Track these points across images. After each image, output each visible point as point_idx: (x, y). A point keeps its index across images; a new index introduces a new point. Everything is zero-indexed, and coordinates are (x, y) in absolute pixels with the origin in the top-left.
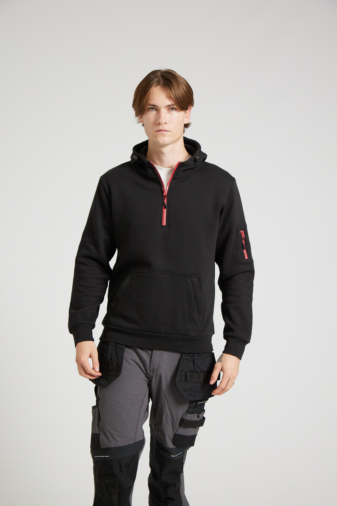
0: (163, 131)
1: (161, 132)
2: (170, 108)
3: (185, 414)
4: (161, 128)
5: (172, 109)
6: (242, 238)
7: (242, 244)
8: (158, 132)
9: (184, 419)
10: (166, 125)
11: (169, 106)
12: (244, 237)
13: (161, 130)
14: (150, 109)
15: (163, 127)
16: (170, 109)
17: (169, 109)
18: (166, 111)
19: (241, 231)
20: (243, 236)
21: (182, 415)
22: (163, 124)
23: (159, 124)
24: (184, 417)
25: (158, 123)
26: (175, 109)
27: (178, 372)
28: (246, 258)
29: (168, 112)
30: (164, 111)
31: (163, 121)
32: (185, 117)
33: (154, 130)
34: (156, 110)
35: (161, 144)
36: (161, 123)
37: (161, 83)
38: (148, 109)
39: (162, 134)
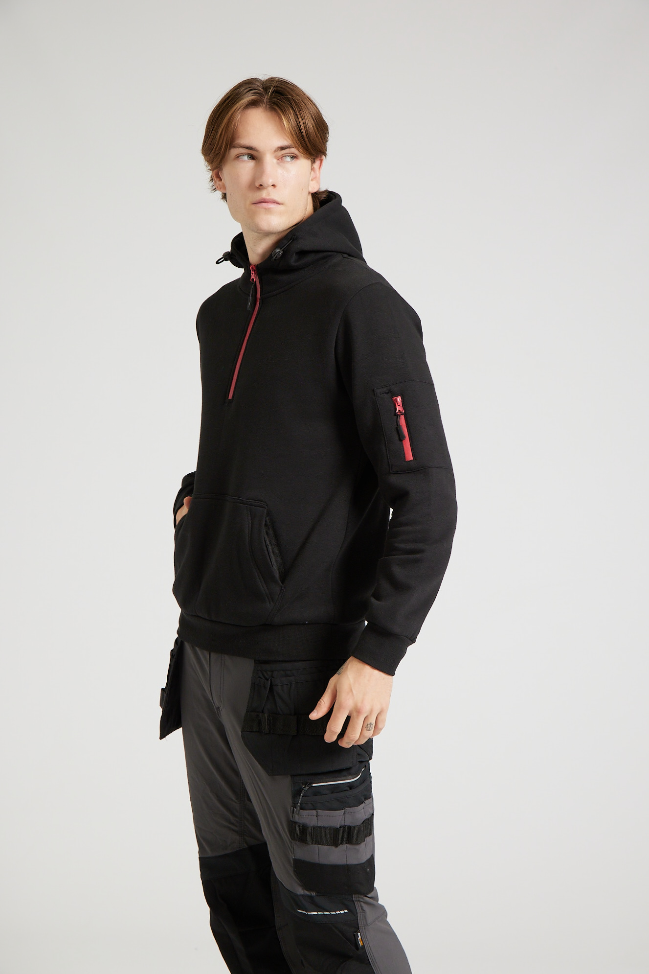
0: (269, 204)
2: (284, 154)
5: (288, 156)
6: (396, 415)
7: (397, 427)
8: (259, 205)
9: (295, 823)
10: (275, 189)
11: (282, 148)
12: (400, 411)
17: (281, 157)
18: (275, 160)
20: (399, 408)
23: (260, 187)
24: (296, 819)
28: (409, 458)
30: (269, 161)
31: (268, 180)
32: (311, 179)
33: (248, 202)
34: (252, 157)
35: (263, 231)
36: (265, 185)
37: (265, 100)
38: (238, 157)
39: (266, 209)
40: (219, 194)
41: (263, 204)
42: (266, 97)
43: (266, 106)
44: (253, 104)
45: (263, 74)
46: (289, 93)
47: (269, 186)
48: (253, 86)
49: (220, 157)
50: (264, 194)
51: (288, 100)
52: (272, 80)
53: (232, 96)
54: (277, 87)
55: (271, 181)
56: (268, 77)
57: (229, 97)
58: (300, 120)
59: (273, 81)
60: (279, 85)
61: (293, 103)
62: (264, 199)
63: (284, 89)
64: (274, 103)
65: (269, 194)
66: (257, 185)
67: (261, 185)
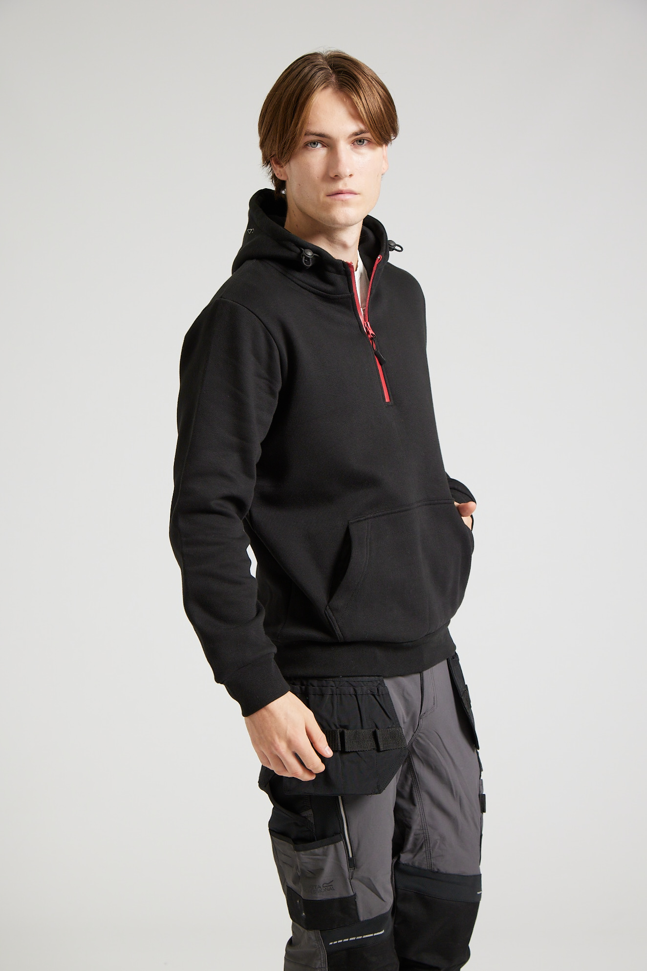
0: (346, 195)
1: (341, 196)
4: (340, 186)
5: (360, 141)
8: (333, 197)
10: (352, 177)
13: (342, 191)
15: (345, 185)
16: (356, 143)
17: (354, 144)
18: (349, 147)
22: (346, 176)
23: (337, 178)
25: (332, 175)
26: (365, 142)
29: (352, 149)
30: (344, 147)
31: (344, 170)
33: (323, 195)
34: (325, 145)
36: (341, 175)
38: (307, 145)
39: (342, 200)
55: (347, 171)
67: (336, 176)
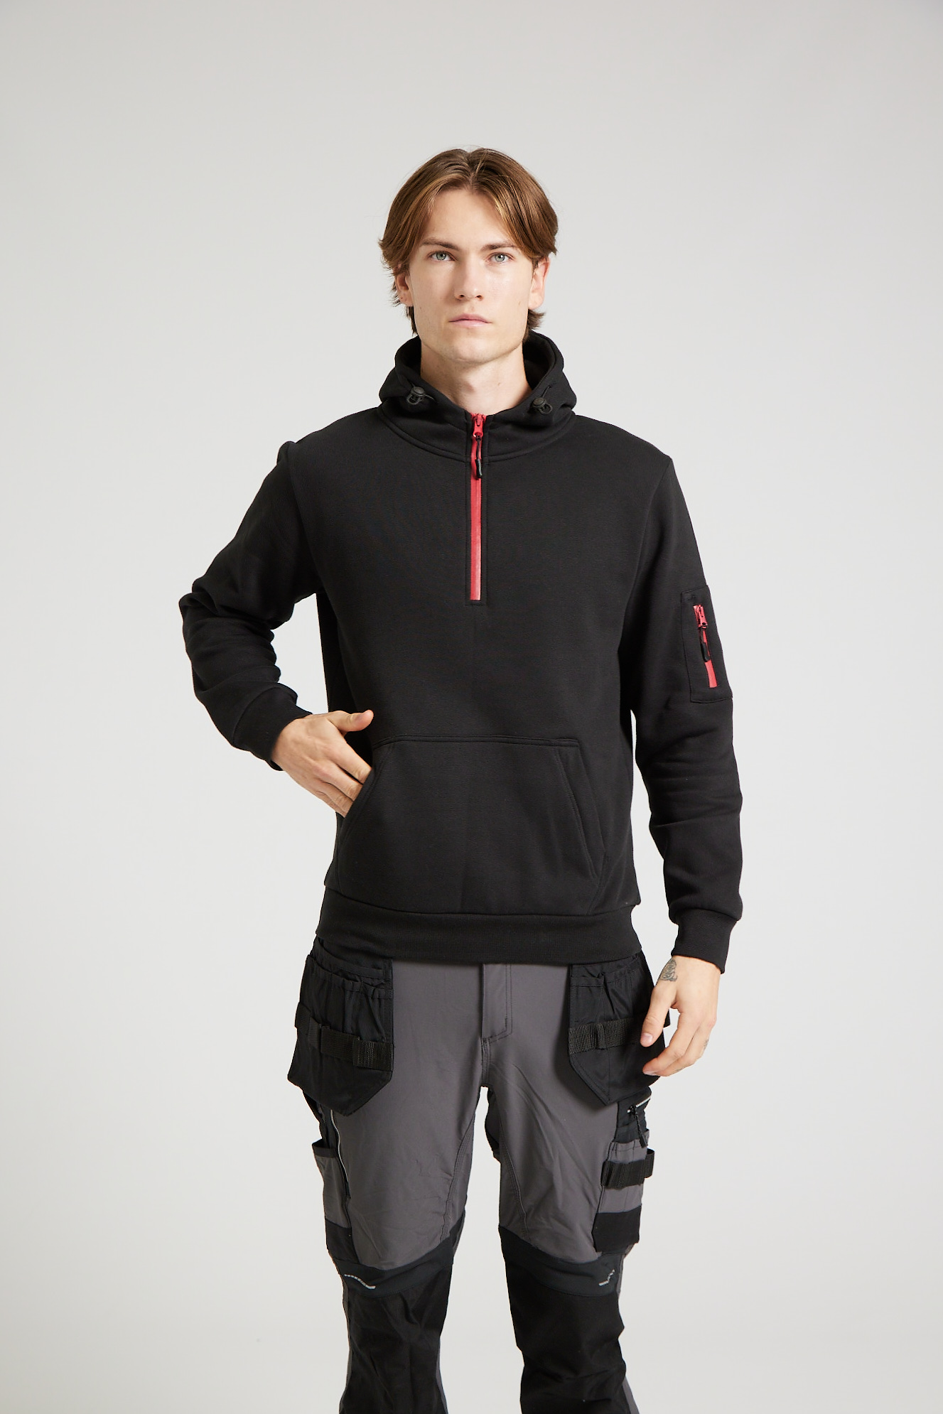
0: (473, 322)
2: (494, 253)
3: (612, 1146)
5: (500, 257)
6: (700, 628)
7: (701, 645)
8: (458, 323)
9: (612, 1164)
10: (482, 301)
11: (492, 247)
12: (704, 624)
14: (435, 256)
17: (490, 259)
18: (482, 263)
19: (695, 607)
20: (703, 620)
21: (605, 1152)
23: (461, 299)
24: (613, 1158)
27: (569, 1027)
28: (713, 684)
30: (475, 263)
31: (472, 288)
32: (531, 290)
33: (444, 319)
34: (453, 258)
35: (465, 359)
36: (468, 296)
37: (470, 179)
38: (430, 256)
39: (468, 328)
40: (402, 308)
41: (466, 322)
42: (472, 174)
43: (472, 189)
44: (455, 184)
45: (469, 145)
46: (505, 170)
47: (472, 297)
48: (455, 159)
49: (402, 254)
50: (466, 309)
51: (504, 180)
52: (480, 152)
53: (425, 173)
54: (488, 161)
55: (476, 291)
56: (475, 149)
57: (420, 174)
58: (522, 207)
59: (482, 153)
60: (491, 159)
61: (511, 185)
62: (467, 316)
63: (499, 165)
64: (484, 184)
65: (473, 309)
66: (457, 295)
67: (462, 296)
